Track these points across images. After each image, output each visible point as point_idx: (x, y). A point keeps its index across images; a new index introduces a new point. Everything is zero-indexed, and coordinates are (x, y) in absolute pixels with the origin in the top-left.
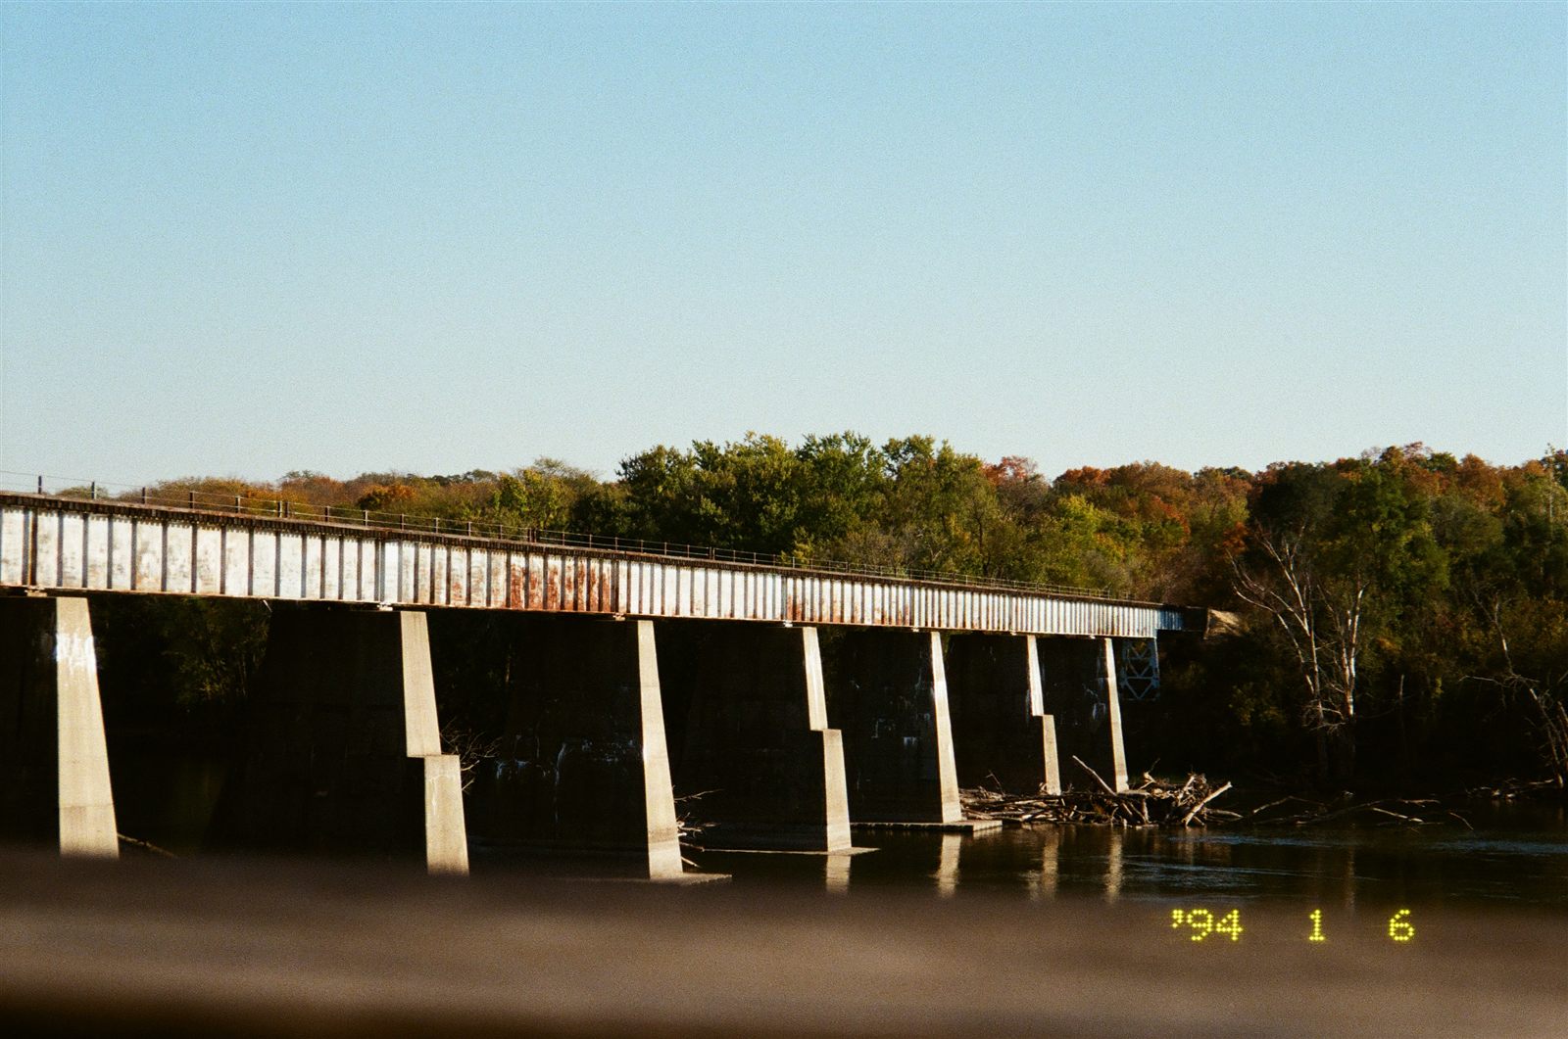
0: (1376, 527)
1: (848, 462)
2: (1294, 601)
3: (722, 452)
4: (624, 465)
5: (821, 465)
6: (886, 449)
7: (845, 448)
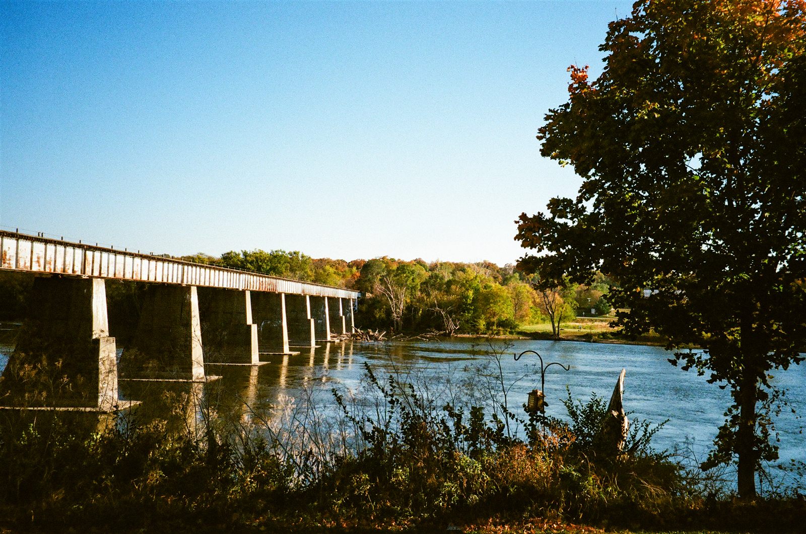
0: (405, 275)
1: (282, 256)
2: (390, 291)
3: (248, 253)
4: (222, 255)
5: (275, 257)
6: (289, 253)
7: (280, 253)
